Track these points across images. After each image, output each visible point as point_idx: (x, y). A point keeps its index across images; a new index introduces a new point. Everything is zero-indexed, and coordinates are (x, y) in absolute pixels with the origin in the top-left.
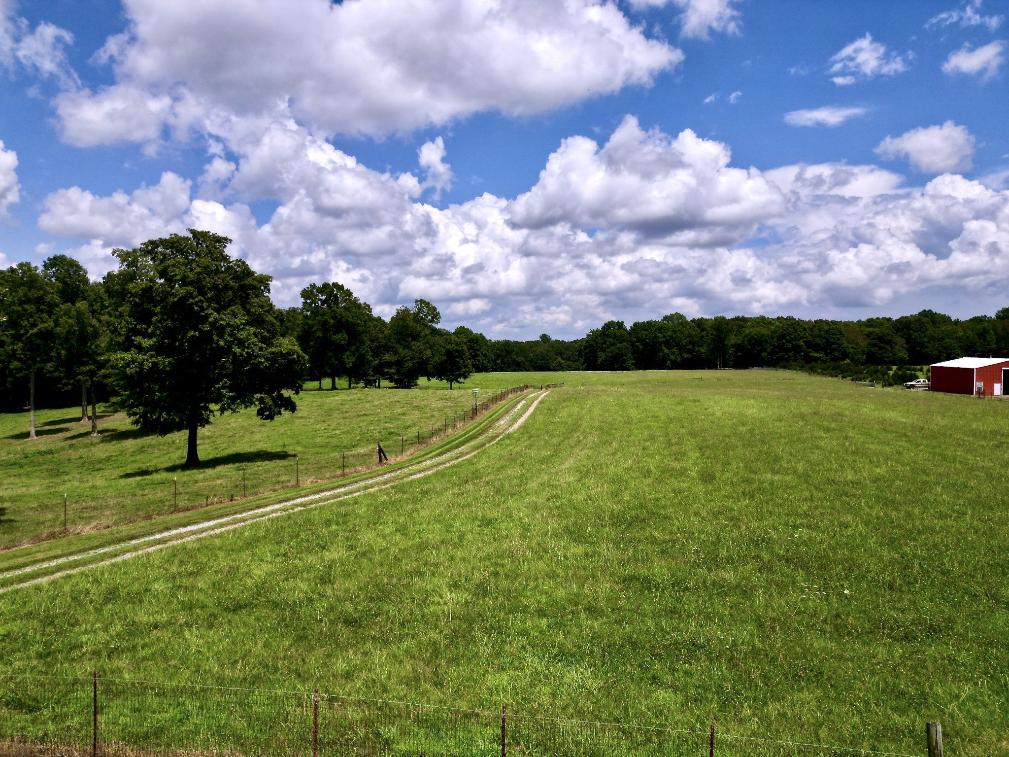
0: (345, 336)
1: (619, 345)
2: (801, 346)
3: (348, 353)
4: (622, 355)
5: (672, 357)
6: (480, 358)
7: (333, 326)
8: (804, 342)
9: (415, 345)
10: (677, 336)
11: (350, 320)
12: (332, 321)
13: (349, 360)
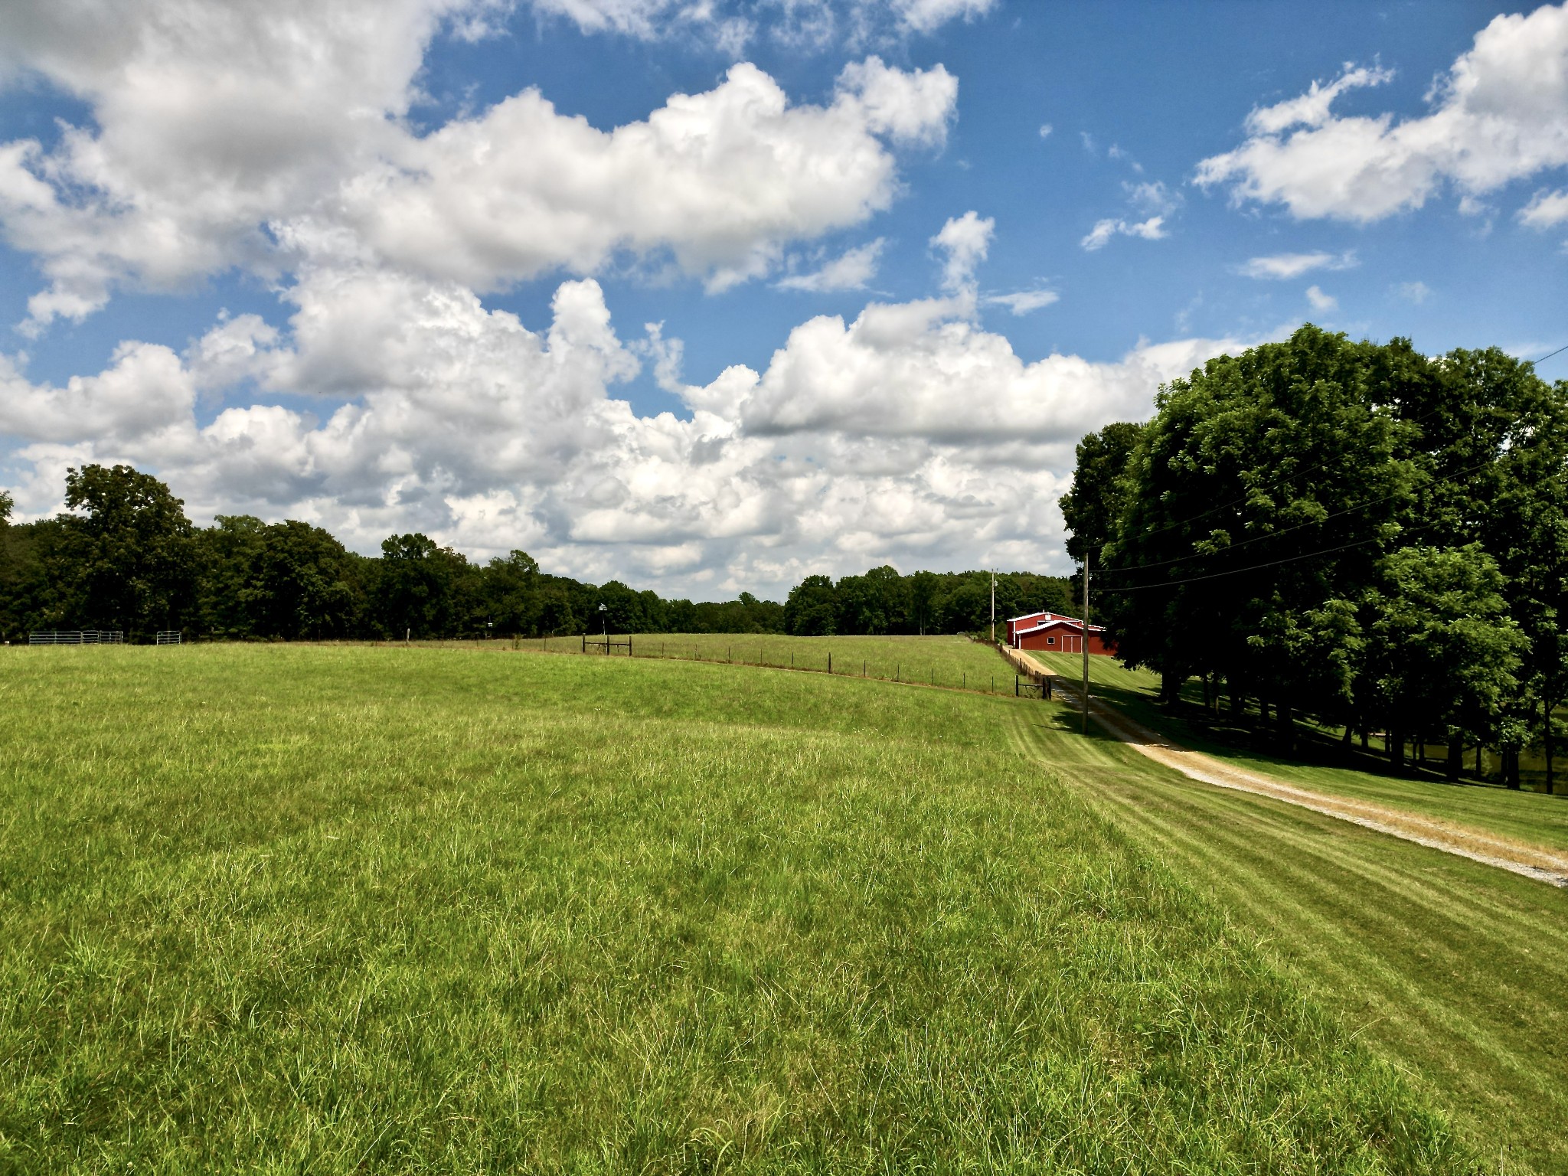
0: (425, 588)
1: (818, 607)
2: (1012, 608)
3: (428, 606)
4: (821, 619)
5: (876, 621)
6: (632, 621)
7: (413, 578)
8: (1017, 603)
9: (508, 599)
10: (880, 594)
11: (431, 572)
12: (412, 574)
13: (429, 612)
